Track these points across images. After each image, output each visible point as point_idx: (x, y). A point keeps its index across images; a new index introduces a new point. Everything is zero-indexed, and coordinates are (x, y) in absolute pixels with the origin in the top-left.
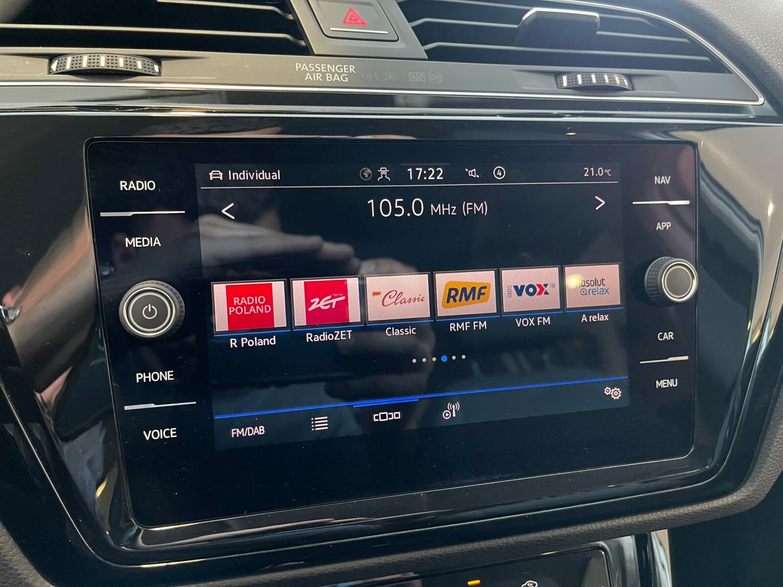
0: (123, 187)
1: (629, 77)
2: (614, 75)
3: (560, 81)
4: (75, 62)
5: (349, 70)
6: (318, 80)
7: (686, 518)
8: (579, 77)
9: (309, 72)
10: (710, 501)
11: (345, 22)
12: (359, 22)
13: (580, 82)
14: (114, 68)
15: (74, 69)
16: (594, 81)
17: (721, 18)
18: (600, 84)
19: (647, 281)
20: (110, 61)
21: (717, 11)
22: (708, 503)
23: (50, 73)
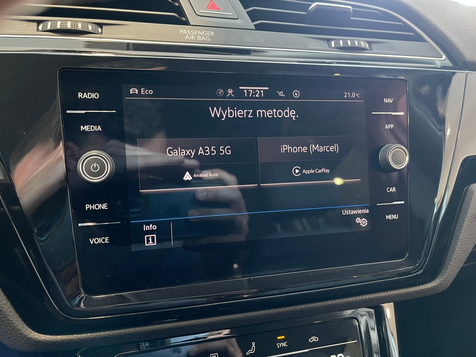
0: (80, 96)
1: (369, 43)
2: (361, 41)
3: (330, 44)
4: (53, 25)
5: (210, 34)
6: (192, 39)
7: (404, 295)
8: (341, 42)
9: (188, 35)
10: (418, 286)
11: (208, 8)
12: (216, 8)
13: (342, 45)
14: (76, 29)
15: (52, 29)
16: (349, 44)
17: (421, 11)
18: (353, 46)
19: (380, 157)
20: (73, 25)
21: (419, 7)
22: (417, 287)
23: (38, 31)
